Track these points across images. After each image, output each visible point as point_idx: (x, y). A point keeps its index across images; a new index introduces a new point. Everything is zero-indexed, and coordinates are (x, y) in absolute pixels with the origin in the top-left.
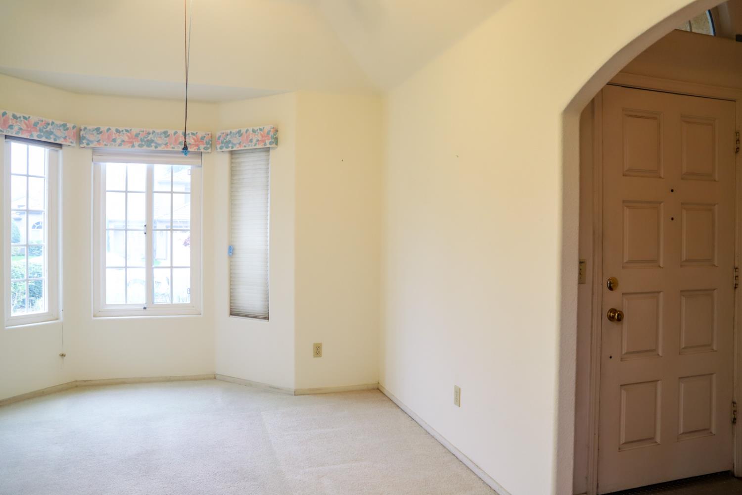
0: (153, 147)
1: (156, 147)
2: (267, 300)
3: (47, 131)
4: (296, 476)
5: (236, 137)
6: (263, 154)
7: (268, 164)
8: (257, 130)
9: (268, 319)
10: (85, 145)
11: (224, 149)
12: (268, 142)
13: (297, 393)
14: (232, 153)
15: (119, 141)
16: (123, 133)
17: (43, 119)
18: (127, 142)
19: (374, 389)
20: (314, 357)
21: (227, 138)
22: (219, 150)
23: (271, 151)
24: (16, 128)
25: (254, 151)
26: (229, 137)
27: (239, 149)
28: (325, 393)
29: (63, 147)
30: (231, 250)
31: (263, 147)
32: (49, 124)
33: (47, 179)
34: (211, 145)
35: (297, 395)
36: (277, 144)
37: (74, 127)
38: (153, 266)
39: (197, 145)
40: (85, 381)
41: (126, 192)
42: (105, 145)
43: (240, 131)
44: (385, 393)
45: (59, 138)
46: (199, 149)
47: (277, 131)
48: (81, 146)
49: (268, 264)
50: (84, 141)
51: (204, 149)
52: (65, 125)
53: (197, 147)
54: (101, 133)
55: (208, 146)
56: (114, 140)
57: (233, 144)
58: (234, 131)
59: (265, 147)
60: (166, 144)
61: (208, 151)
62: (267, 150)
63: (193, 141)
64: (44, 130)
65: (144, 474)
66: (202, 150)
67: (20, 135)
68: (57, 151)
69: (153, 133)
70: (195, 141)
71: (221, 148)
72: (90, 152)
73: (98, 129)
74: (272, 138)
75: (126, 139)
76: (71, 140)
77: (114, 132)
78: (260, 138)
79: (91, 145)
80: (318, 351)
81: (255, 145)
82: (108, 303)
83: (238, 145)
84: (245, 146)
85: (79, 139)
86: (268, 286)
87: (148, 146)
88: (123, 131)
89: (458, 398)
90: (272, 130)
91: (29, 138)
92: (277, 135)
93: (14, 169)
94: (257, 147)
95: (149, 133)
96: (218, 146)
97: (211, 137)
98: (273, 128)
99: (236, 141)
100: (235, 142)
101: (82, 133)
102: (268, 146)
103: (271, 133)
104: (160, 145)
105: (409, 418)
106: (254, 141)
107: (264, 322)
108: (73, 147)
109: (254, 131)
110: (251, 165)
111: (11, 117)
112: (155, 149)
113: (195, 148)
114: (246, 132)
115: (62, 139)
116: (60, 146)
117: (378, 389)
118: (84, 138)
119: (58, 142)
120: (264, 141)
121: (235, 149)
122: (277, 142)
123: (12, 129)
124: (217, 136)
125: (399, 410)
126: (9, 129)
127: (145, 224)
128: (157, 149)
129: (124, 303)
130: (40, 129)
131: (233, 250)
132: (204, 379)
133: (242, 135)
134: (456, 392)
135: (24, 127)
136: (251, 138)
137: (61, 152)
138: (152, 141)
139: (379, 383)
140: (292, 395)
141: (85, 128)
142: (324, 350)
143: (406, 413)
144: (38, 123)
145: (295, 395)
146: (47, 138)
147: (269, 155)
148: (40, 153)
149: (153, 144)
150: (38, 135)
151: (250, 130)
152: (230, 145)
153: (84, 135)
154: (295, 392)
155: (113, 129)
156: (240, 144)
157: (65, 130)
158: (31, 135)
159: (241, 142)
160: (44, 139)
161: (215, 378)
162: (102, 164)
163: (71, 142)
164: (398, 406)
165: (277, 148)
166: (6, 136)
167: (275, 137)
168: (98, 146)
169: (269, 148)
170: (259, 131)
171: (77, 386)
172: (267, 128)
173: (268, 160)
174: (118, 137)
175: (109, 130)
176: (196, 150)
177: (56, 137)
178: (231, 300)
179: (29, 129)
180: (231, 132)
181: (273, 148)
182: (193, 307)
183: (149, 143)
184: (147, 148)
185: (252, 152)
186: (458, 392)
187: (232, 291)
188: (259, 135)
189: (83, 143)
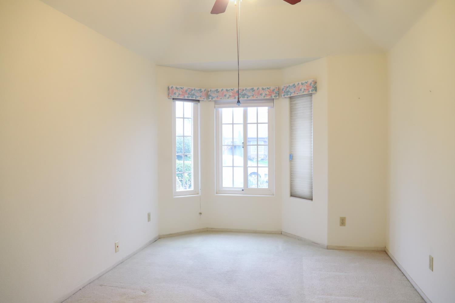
0: (246, 98)
1: (247, 98)
2: (311, 188)
3: (192, 94)
4: (312, 299)
5: (292, 88)
6: (309, 98)
7: (312, 104)
8: (304, 83)
9: (312, 200)
10: (210, 99)
11: (286, 96)
12: (310, 90)
13: (328, 248)
14: (291, 98)
15: (228, 96)
16: (230, 91)
17: (190, 88)
18: (232, 96)
19: (382, 251)
20: (341, 226)
21: (287, 89)
22: (283, 97)
23: (313, 95)
24: (177, 94)
25: (303, 96)
26: (288, 88)
27: (294, 95)
28: (347, 250)
29: (200, 102)
30: (291, 157)
31: (308, 93)
32: (192, 90)
33: (193, 119)
34: (279, 94)
35: (328, 249)
36: (316, 91)
37: (205, 90)
38: (247, 166)
39: (270, 95)
40: (212, 228)
41: (233, 124)
42: (221, 99)
43: (294, 84)
44: (389, 254)
45: (198, 97)
46: (271, 97)
47: (316, 83)
48: (209, 100)
49: (312, 166)
50: (210, 97)
51: (275, 96)
52: (200, 90)
53: (270, 96)
54: (218, 92)
55: (277, 95)
56: (225, 96)
57: (290, 92)
58: (291, 85)
59: (309, 93)
60: (253, 96)
61: (277, 98)
62: (311, 95)
63: (268, 92)
64: (190, 93)
65: (228, 282)
66: (273, 97)
67: (179, 98)
68: (197, 104)
69: (245, 90)
70: (269, 93)
71: (284, 96)
72: (213, 103)
73: (217, 90)
74: (313, 87)
75: (231, 94)
76: (203, 98)
77: (225, 91)
78: (306, 88)
79: (214, 99)
80: (343, 222)
81: (303, 93)
82: (224, 186)
83: (293, 93)
84: (297, 94)
85: (208, 96)
86: (312, 180)
87: (243, 97)
88: (229, 90)
89: (432, 264)
90: (313, 82)
91: (183, 98)
92: (316, 85)
93: (177, 115)
94: (304, 93)
95: (243, 90)
96: (283, 95)
97: (279, 89)
98: (313, 81)
99: (292, 90)
100: (291, 92)
102: (311, 92)
103: (312, 84)
104: (249, 96)
105: (402, 274)
106: (303, 90)
107: (310, 201)
108: (205, 101)
109: (302, 84)
110: (302, 105)
111: (175, 89)
112: (247, 99)
113: (269, 96)
114: (298, 85)
115: (199, 98)
116: (199, 101)
117: (385, 251)
118: (210, 96)
119: (197, 99)
120: (308, 90)
121: (292, 95)
122: (316, 89)
123: (175, 94)
124: (282, 89)
125: (396, 267)
126: (174, 95)
127: (243, 142)
128: (248, 99)
129: (232, 186)
130: (188, 93)
131: (292, 157)
132: (275, 234)
133: (295, 87)
134: (430, 260)
135: (181, 93)
136: (301, 88)
137: (199, 104)
138: (245, 94)
139: (385, 247)
140: (325, 249)
141: (211, 90)
142: (347, 222)
143: (400, 270)
144: (187, 90)
145: (327, 249)
146: (191, 97)
147: (312, 98)
148: (189, 106)
149: (246, 96)
150: (188, 96)
151: (300, 83)
152: (289, 93)
153: (210, 94)
154: (327, 247)
155: (225, 90)
156: (294, 92)
157: (200, 92)
158: (184, 97)
159: (295, 91)
160: (190, 98)
161: (282, 234)
162: (220, 109)
163: (204, 99)
164: (396, 265)
165: (316, 93)
166: (173, 98)
167: (315, 86)
168: (217, 100)
169: (312, 93)
170: (305, 84)
171: (207, 231)
172: (310, 81)
173: (311, 101)
174: (227, 94)
175: (222, 90)
176: (270, 98)
177: (196, 97)
178: (291, 187)
179: (183, 94)
180: (289, 86)
181: (314, 94)
182: (270, 190)
184: (243, 99)
185: (302, 97)
186: (431, 260)
187: (292, 182)
188: (305, 86)
189: (210, 98)
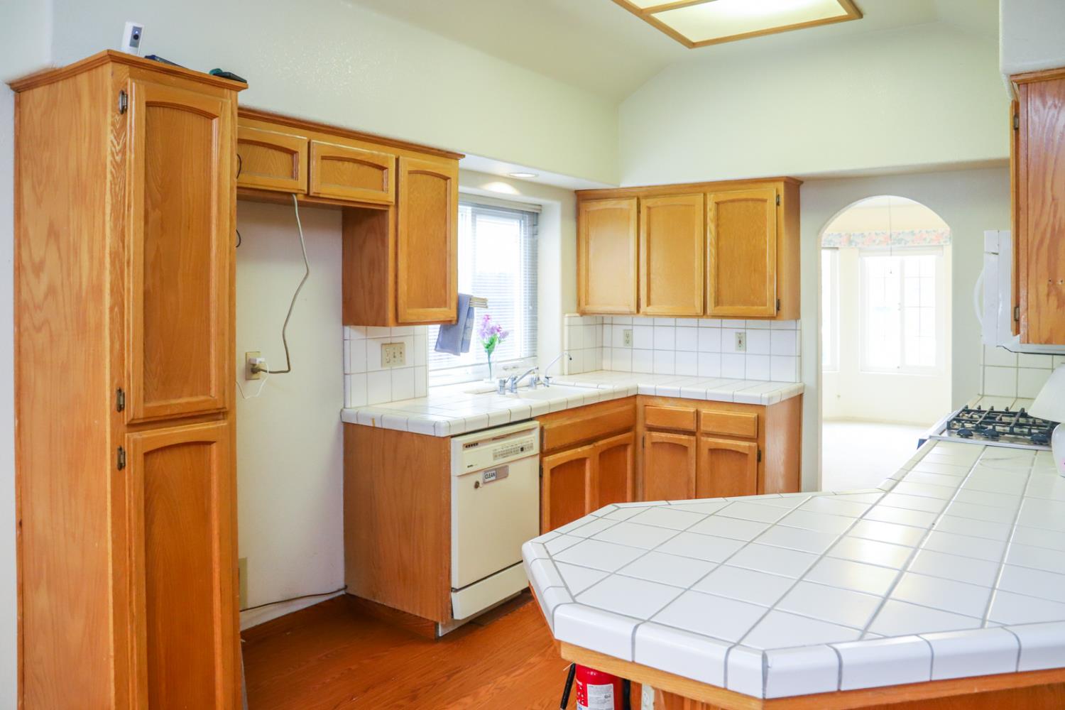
1: (905, 244)
3: (829, 240)
10: (854, 246)
15: (877, 241)
16: (880, 236)
18: (884, 241)
32: (830, 235)
37: (846, 234)
39: (938, 240)
40: (853, 417)
42: (868, 245)
48: (852, 247)
50: (853, 244)
51: (944, 242)
52: (840, 234)
53: (938, 242)
54: (864, 236)
56: (874, 241)
60: (913, 241)
63: (934, 237)
64: (827, 240)
66: (942, 244)
68: (835, 252)
69: (901, 234)
70: (936, 237)
72: (857, 251)
73: (862, 234)
75: (882, 239)
76: (844, 244)
77: (874, 235)
79: (858, 246)
85: (850, 242)
87: (899, 244)
88: (879, 234)
95: (899, 234)
101: (852, 238)
104: (908, 242)
108: (846, 248)
112: (904, 246)
113: (936, 242)
115: (838, 244)
116: (837, 248)
118: (853, 241)
119: (836, 246)
128: (907, 245)
137: (838, 252)
138: (902, 239)
141: (854, 235)
146: (828, 245)
149: (903, 242)
155: (873, 233)
157: (840, 237)
162: (867, 259)
163: (844, 246)
168: (863, 246)
174: (877, 239)
175: (870, 234)
177: (835, 243)
183: (900, 241)
